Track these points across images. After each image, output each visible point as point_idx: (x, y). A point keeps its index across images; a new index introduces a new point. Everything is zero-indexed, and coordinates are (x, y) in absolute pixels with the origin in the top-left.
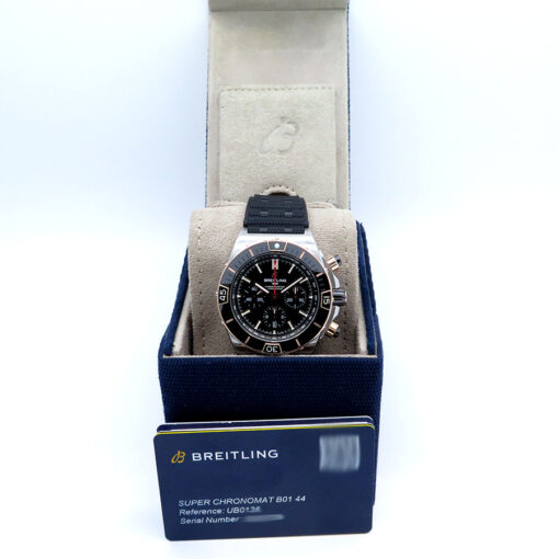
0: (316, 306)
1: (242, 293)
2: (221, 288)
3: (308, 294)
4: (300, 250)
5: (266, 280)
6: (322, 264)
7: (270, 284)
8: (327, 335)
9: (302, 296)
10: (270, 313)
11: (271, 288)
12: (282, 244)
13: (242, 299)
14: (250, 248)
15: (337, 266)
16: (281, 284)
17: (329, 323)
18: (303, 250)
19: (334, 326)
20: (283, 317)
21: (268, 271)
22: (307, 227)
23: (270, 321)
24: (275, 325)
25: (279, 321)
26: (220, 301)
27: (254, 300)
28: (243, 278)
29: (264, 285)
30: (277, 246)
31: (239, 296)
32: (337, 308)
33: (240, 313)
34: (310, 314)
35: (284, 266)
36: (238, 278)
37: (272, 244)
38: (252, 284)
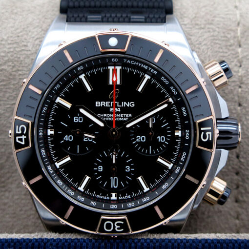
0: (187, 150)
1: (56, 127)
2: (18, 123)
3: (174, 129)
4: (154, 47)
5: (98, 104)
6: (198, 75)
7: (105, 110)
8: (205, 200)
9: (163, 132)
10: (107, 162)
11: (108, 117)
12: (122, 38)
13: (57, 138)
14: (66, 48)
15: (224, 79)
16: (124, 110)
17: (211, 178)
18: (159, 47)
19: (219, 185)
20: (128, 169)
21: (101, 87)
22: (170, 11)
23: (106, 176)
24: (114, 182)
25: (122, 176)
26: (18, 146)
27: (79, 139)
28: (59, 100)
29: (95, 111)
30: (113, 42)
31: (50, 132)
32: (225, 153)
33: (52, 163)
34: (176, 164)
35: (130, 78)
36: (49, 100)
37: (104, 38)
38: (74, 111)
